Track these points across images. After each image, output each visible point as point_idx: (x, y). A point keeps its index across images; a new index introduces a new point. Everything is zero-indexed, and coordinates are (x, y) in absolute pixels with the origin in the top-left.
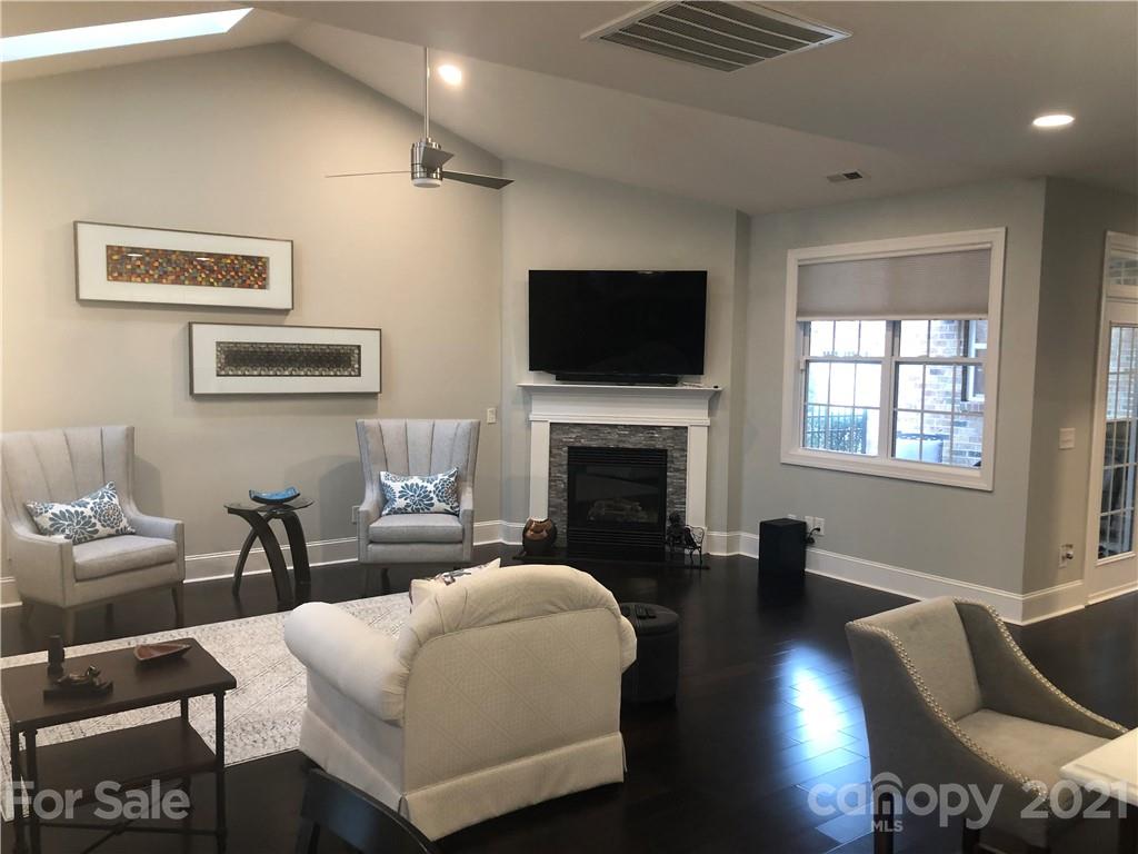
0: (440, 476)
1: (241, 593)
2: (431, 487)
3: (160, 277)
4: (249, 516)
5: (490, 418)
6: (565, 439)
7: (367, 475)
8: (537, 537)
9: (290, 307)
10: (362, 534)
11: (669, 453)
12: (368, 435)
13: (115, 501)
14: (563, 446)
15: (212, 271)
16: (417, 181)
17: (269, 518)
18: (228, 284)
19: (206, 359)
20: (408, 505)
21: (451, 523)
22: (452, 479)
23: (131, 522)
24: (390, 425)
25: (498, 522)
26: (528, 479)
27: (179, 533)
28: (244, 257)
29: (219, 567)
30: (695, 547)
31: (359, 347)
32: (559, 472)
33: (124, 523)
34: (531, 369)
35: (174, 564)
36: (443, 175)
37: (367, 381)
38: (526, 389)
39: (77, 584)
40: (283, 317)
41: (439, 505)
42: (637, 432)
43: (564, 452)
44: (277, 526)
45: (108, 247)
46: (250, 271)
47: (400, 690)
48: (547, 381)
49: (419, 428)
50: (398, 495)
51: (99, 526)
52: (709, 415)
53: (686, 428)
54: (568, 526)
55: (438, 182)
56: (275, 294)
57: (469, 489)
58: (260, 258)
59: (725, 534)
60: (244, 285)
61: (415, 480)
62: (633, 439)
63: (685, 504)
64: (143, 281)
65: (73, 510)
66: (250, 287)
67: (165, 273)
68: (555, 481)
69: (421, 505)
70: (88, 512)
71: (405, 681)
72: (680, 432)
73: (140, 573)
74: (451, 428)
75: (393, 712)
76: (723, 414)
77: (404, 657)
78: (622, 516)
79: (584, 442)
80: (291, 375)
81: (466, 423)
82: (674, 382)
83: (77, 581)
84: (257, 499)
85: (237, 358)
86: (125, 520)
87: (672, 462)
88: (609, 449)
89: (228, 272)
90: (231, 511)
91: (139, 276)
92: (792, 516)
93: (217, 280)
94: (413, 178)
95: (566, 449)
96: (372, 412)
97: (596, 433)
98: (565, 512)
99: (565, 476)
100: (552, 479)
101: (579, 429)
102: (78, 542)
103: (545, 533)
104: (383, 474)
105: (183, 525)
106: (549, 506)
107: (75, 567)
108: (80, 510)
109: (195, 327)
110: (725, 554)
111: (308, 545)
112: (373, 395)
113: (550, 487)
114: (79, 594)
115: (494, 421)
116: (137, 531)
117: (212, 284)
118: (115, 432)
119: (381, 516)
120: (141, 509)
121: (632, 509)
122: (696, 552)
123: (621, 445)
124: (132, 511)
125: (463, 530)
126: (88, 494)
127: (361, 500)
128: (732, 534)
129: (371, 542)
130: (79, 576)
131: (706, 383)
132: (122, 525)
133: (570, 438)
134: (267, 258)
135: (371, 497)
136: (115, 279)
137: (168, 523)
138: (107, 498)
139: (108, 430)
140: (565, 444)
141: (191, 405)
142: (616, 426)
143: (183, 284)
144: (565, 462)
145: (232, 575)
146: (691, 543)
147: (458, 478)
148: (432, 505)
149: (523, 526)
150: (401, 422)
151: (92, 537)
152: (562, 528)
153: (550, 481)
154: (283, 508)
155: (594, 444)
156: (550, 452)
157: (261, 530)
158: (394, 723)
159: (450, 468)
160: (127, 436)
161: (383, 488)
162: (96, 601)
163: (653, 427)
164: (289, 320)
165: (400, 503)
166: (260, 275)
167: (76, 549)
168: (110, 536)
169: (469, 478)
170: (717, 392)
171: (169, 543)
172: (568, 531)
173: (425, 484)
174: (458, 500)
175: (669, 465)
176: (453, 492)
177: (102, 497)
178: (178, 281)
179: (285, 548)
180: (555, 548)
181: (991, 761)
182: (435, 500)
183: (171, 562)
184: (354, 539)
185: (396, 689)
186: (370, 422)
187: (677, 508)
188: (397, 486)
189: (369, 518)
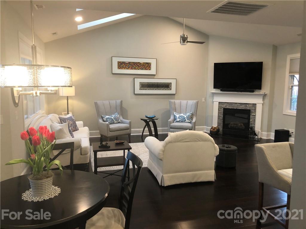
0: (188, 114)
1: (143, 138)
2: (185, 116)
3: (128, 68)
4: (145, 121)
5: (203, 100)
6: (223, 106)
7: (171, 113)
8: (214, 131)
9: (155, 74)
10: (169, 126)
11: (251, 111)
12: (172, 104)
13: (118, 116)
14: (222, 108)
15: (139, 66)
16: (181, 44)
17: (149, 122)
18: (142, 69)
19: (137, 86)
20: (180, 120)
21: (190, 125)
22: (191, 115)
23: (121, 120)
24: (177, 102)
25: (205, 127)
26: (212, 116)
27: (130, 123)
28: (146, 63)
29: (139, 132)
30: (256, 136)
31: (171, 83)
32: (221, 114)
33: (120, 121)
34: (214, 88)
35: (129, 130)
36: (188, 42)
37: (173, 91)
38: (213, 93)
39: (110, 132)
40: (154, 76)
41: (187, 121)
42: (242, 105)
43: (222, 109)
44: (151, 123)
45: (118, 62)
46: (147, 66)
47: (163, 153)
48: (218, 91)
49: (184, 102)
50: (178, 118)
51: (115, 121)
52: (263, 101)
53: (256, 104)
54: (223, 128)
55: (186, 44)
56: (153, 71)
57: (195, 117)
58: (149, 63)
59: (266, 133)
60: (146, 69)
61: (182, 115)
62: (241, 107)
63: (255, 124)
64: (125, 69)
65: (110, 117)
66: (147, 70)
67: (129, 67)
68: (219, 117)
69: (183, 121)
70: (113, 118)
71: (164, 151)
72: (254, 105)
73: (122, 131)
74: (191, 102)
75: (161, 157)
76: (267, 100)
77: (163, 146)
78: (237, 127)
79: (228, 107)
80: (156, 90)
81: (195, 101)
82: (253, 92)
83: (110, 131)
84: (146, 117)
85: (144, 86)
86: (120, 120)
87: (252, 113)
88: (234, 109)
89: (142, 67)
90: (141, 119)
91: (124, 68)
92: (286, 129)
93: (140, 68)
94: (180, 43)
95: (223, 109)
96: (174, 99)
97: (231, 105)
98: (222, 125)
99: (222, 116)
100: (219, 116)
101: (226, 104)
102: (111, 124)
103: (216, 130)
104: (175, 113)
105: (131, 122)
106: (218, 123)
107: (110, 128)
108: (111, 117)
109: (135, 79)
110: (266, 138)
111: (158, 129)
112: (174, 94)
113: (218, 118)
114: (111, 134)
115: (204, 101)
116: (122, 122)
117: (139, 69)
118: (119, 101)
119: (174, 122)
120: (123, 118)
121: (241, 125)
122: (257, 137)
123: (238, 108)
124: (121, 118)
125: (192, 127)
126: (113, 114)
127: (170, 118)
128: (268, 133)
129: (171, 128)
130: (110, 130)
131: (262, 92)
132: (119, 121)
133: (224, 106)
134: (151, 63)
135: (172, 118)
136: (119, 69)
137: (128, 121)
138: (117, 115)
139: (117, 101)
140: (223, 107)
141: (134, 96)
142: (236, 103)
143: (133, 69)
144: (223, 112)
145: (141, 134)
146: (255, 134)
147: (192, 114)
148: (186, 120)
149: (211, 128)
150: (179, 101)
151: (113, 123)
152: (221, 129)
153: (218, 117)
154: (152, 119)
155: (230, 108)
156: (219, 109)
157: (147, 124)
158: (161, 160)
159: (191, 112)
160: (121, 103)
161: (175, 116)
162: (114, 136)
163: (247, 104)
164: (155, 77)
165: (178, 120)
166: (149, 67)
167: (110, 125)
168: (117, 123)
169: (195, 115)
170: (265, 94)
171: (128, 125)
172: (223, 130)
173: (184, 116)
174: (192, 120)
175: (251, 114)
176: (191, 118)
177: (116, 115)
178: (132, 69)
179: (153, 129)
180: (219, 134)
181: (281, 176)
182: (186, 119)
183: (128, 129)
184: (167, 128)
185: (161, 153)
186: (172, 101)
187: (253, 125)
188: (178, 116)
189: (170, 123)
